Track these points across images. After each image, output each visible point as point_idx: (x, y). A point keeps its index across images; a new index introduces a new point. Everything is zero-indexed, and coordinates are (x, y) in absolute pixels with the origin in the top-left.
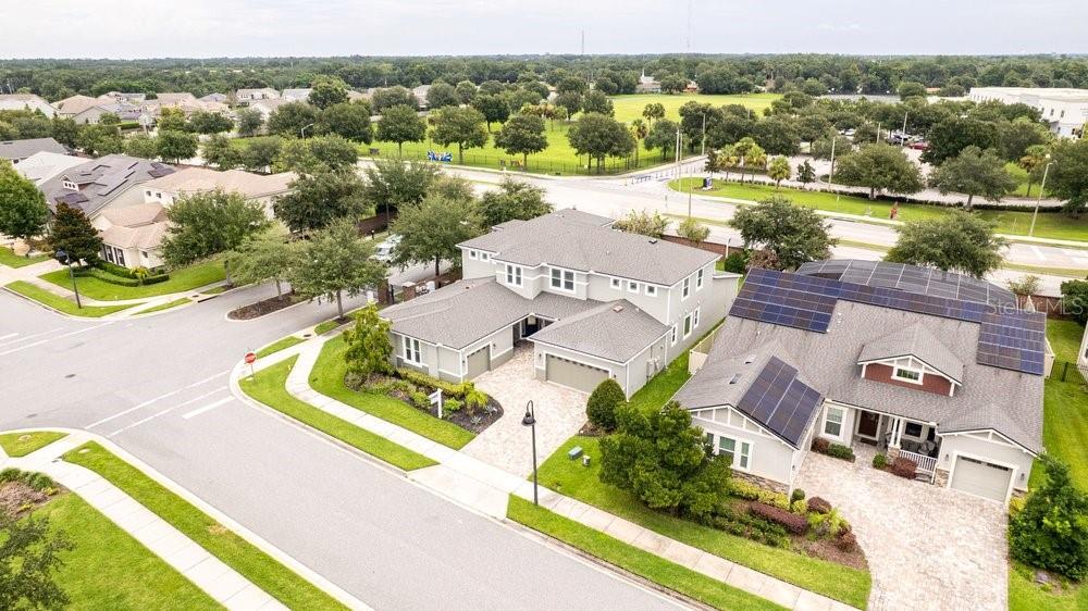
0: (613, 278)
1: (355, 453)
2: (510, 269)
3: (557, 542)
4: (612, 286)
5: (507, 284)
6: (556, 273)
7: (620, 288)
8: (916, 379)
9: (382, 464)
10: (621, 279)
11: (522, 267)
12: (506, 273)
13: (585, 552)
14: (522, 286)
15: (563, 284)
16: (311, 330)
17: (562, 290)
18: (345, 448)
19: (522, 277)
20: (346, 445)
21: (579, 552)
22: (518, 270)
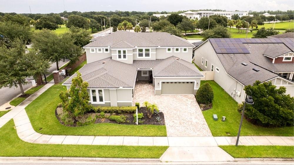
0: (167, 48)
1: (114, 161)
2: (119, 52)
3: (268, 159)
4: (167, 51)
5: (118, 59)
6: (141, 50)
7: (171, 51)
8: (290, 59)
9: (139, 161)
10: (171, 48)
11: (126, 50)
12: (117, 54)
13: (286, 159)
14: (126, 59)
15: (144, 55)
16: (8, 105)
17: (144, 58)
18: (105, 161)
19: (127, 54)
20: (104, 159)
21: (282, 159)
22: (124, 52)
